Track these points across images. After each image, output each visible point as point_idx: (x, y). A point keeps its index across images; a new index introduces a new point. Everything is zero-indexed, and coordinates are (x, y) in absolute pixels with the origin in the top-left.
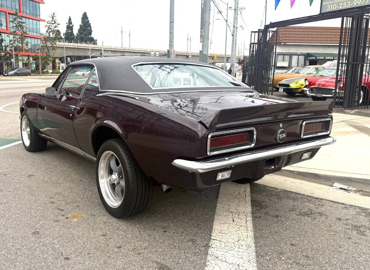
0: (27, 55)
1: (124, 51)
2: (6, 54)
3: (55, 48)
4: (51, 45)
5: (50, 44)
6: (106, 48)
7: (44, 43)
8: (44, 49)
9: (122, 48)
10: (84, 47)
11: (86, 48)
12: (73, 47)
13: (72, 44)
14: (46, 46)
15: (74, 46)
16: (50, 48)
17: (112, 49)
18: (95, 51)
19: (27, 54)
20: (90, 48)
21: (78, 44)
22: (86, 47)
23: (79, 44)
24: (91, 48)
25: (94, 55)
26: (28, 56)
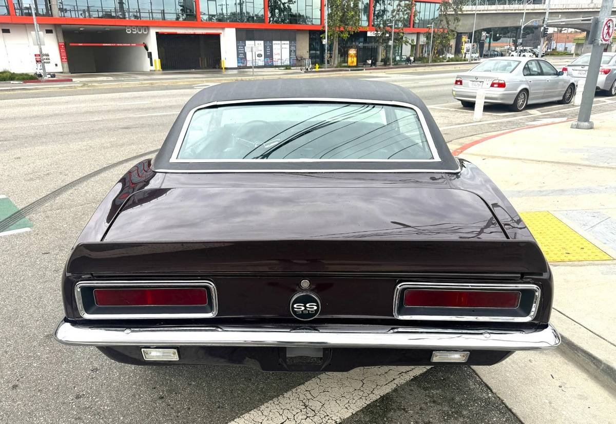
0: (416, 32)
1: (594, 10)
2: (383, 33)
3: (459, 17)
4: (454, 13)
5: (452, 11)
6: (556, 9)
7: (443, 10)
8: (441, 21)
9: (592, 6)
10: (515, 10)
11: (519, 12)
12: (495, 12)
13: (494, 7)
14: (445, 15)
15: (496, 10)
16: (450, 18)
17: (568, 9)
18: (534, 16)
19: (416, 30)
20: (525, 11)
21: (505, 6)
22: (518, 10)
23: (507, 7)
24: (527, 11)
25: (530, 24)
26: (418, 34)
